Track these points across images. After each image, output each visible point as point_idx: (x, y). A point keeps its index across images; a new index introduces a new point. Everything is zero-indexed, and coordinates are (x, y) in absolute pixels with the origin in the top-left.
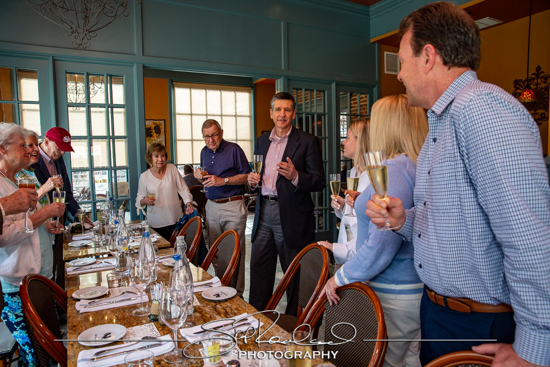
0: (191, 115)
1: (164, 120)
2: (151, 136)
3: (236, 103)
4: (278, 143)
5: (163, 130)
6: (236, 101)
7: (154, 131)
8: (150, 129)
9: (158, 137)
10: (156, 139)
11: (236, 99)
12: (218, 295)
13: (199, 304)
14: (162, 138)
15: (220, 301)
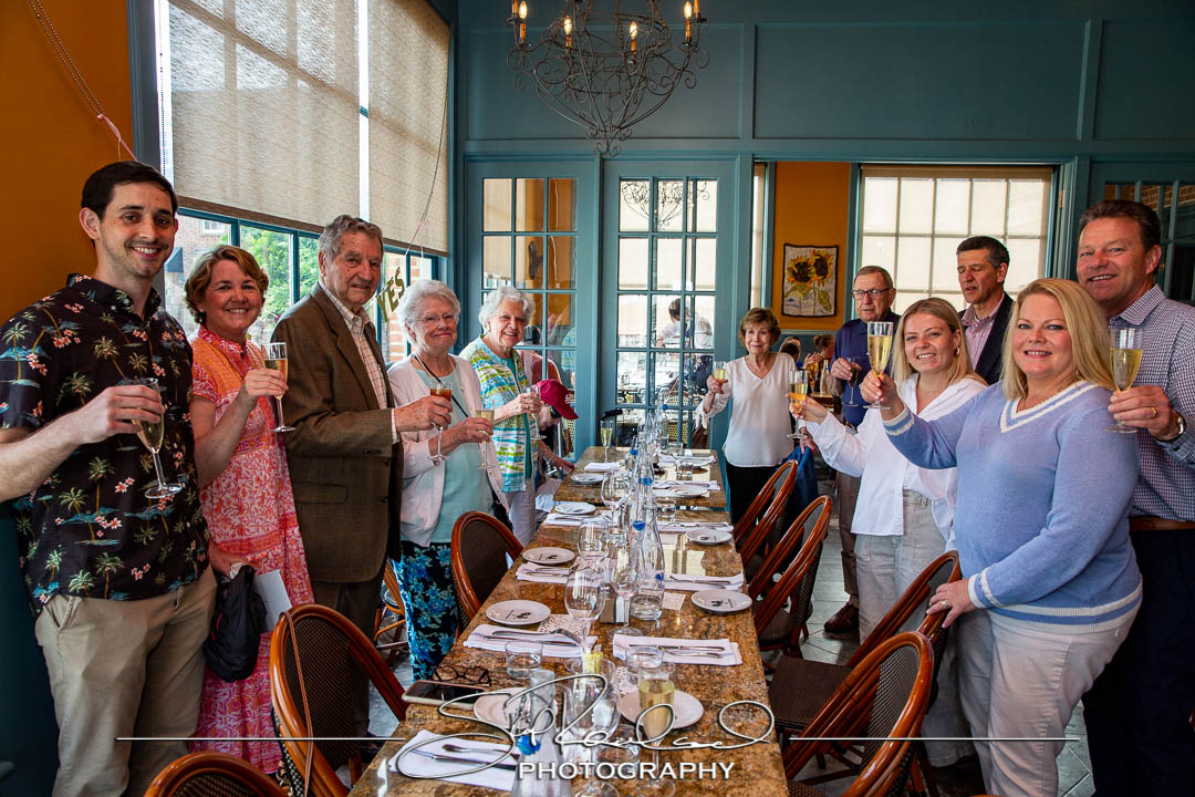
0: (897, 235)
1: (837, 247)
2: (807, 279)
3: (1007, 207)
4: (977, 331)
5: (832, 268)
6: (1007, 202)
7: (814, 270)
8: (806, 264)
9: (821, 282)
10: (816, 285)
11: (1007, 197)
12: (719, 604)
13: (679, 609)
14: (830, 285)
15: (714, 613)
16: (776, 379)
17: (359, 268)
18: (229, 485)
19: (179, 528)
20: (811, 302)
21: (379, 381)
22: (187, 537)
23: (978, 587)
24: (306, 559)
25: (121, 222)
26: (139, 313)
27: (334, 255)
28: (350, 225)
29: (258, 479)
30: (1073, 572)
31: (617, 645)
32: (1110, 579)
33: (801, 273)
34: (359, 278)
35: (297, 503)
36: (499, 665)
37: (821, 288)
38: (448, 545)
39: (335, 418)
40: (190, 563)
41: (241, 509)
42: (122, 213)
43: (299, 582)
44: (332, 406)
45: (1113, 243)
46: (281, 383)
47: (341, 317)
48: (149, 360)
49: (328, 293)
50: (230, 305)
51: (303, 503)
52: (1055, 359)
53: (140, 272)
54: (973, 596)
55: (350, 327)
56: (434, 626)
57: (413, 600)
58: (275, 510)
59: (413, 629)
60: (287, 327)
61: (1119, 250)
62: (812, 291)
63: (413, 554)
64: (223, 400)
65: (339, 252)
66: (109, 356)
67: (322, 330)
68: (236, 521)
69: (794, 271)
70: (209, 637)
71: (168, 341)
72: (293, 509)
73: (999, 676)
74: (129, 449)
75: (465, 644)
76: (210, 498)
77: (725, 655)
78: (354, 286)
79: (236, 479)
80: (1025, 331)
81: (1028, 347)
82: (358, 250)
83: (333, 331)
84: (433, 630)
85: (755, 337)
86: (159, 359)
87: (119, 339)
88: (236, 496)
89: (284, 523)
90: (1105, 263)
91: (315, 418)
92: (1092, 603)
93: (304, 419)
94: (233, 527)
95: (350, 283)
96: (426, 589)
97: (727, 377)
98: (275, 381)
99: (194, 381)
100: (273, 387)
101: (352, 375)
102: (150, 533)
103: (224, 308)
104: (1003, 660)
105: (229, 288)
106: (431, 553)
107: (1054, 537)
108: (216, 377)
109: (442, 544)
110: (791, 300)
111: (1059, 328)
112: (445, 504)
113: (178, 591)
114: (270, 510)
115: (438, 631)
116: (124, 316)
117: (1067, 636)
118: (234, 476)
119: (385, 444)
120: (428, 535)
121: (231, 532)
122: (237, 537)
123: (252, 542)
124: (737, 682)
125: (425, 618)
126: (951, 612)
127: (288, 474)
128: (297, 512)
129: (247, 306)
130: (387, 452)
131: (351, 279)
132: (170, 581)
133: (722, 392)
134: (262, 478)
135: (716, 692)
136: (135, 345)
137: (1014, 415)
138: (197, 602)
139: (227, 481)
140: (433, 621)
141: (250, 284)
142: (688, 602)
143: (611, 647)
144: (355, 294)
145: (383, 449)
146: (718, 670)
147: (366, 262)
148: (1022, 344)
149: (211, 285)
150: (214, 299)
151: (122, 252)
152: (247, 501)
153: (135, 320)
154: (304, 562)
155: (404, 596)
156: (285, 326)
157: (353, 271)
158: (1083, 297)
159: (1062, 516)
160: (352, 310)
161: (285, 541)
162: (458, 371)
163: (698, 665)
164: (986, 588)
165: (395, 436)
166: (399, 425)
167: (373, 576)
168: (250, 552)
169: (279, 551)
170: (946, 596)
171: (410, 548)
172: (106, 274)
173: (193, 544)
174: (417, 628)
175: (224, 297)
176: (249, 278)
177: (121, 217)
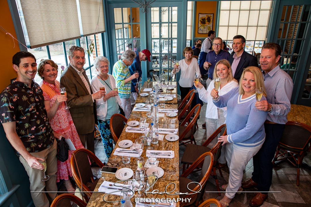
0: (230, 10)
1: (213, 14)
2: (205, 23)
4: (237, 60)
5: (212, 20)
7: (207, 21)
8: (205, 19)
10: (207, 25)
12: (171, 138)
13: (162, 140)
14: (211, 25)
15: (170, 141)
16: (192, 65)
17: (79, 60)
18: (56, 118)
19: (47, 134)
20: (206, 29)
21: (88, 85)
22: (49, 135)
23: (229, 138)
24: (77, 130)
25: (24, 67)
26: (30, 87)
27: (73, 57)
28: (76, 49)
29: (63, 115)
30: (250, 137)
31: (147, 153)
32: (259, 137)
33: (203, 22)
34: (80, 62)
35: (72, 118)
36: (121, 160)
37: (209, 26)
38: (109, 120)
39: (78, 99)
40: (51, 141)
41: (60, 123)
42: (24, 65)
43: (76, 135)
44: (78, 96)
45: (268, 56)
46: (66, 98)
47: (76, 72)
48: (35, 98)
49: (73, 66)
50: (50, 75)
51: (74, 118)
52: (252, 88)
53: (30, 79)
54: (228, 140)
55: (79, 74)
56: (108, 137)
57: (102, 132)
58: (68, 121)
59: (103, 138)
60: (64, 78)
61: (269, 57)
62: (206, 27)
63: (101, 122)
64: (52, 99)
65: (74, 56)
66: (26, 100)
67: (72, 77)
68: (59, 125)
69: (201, 21)
70: (57, 154)
71: (37, 91)
72: (72, 119)
73: (233, 156)
74: (33, 120)
75: (114, 154)
76: (52, 121)
77: (171, 155)
78: (78, 64)
79: (58, 116)
80: (245, 81)
81: (245, 85)
82: (78, 55)
83: (75, 77)
84: (108, 138)
85: (188, 55)
86: (36, 97)
87: (27, 95)
88: (58, 120)
89: (70, 123)
90: (265, 61)
91: (74, 100)
92: (255, 142)
93: (71, 100)
94: (59, 127)
95: (77, 64)
96: (105, 130)
97: (179, 64)
98: (64, 98)
99: (44, 97)
100: (64, 99)
101: (81, 87)
102: (41, 137)
103: (49, 76)
104: (234, 153)
105: (49, 71)
106: (106, 122)
107: (246, 130)
108: (49, 94)
109: (108, 120)
110: (200, 29)
111: (253, 81)
112: (108, 111)
113: (49, 147)
114: (67, 121)
115: (109, 138)
116: (27, 89)
117: (248, 149)
118: (57, 116)
119: (91, 103)
120: (105, 118)
121: (58, 128)
122: (60, 129)
123: (64, 129)
124: (173, 163)
125: (106, 136)
126: (223, 143)
127: (69, 112)
128: (73, 120)
129: (54, 75)
130: (92, 105)
131: (78, 62)
132: (47, 145)
133: (178, 68)
134: (64, 115)
135: (168, 166)
136: (31, 95)
137: (241, 100)
138: (53, 148)
139: (56, 117)
140: (107, 136)
141: (54, 69)
142: (164, 139)
143: (146, 153)
144: (79, 66)
145: (91, 104)
146: (169, 160)
147: (81, 58)
148: (244, 84)
149: (44, 71)
150: (46, 74)
151: (25, 74)
152: (61, 121)
153: (29, 89)
154: (76, 131)
155: (100, 131)
156: (63, 78)
157: (78, 60)
158: (259, 73)
159: (248, 126)
160: (79, 70)
161: (71, 127)
162: (109, 78)
163: (165, 158)
164: (231, 139)
165: (94, 101)
166: (94, 98)
167: (92, 131)
168: (63, 131)
169: (70, 130)
170: (222, 139)
171: (100, 121)
172: (21, 79)
173: (51, 137)
174: (104, 138)
175: (48, 73)
176: (54, 68)
177: (24, 66)
